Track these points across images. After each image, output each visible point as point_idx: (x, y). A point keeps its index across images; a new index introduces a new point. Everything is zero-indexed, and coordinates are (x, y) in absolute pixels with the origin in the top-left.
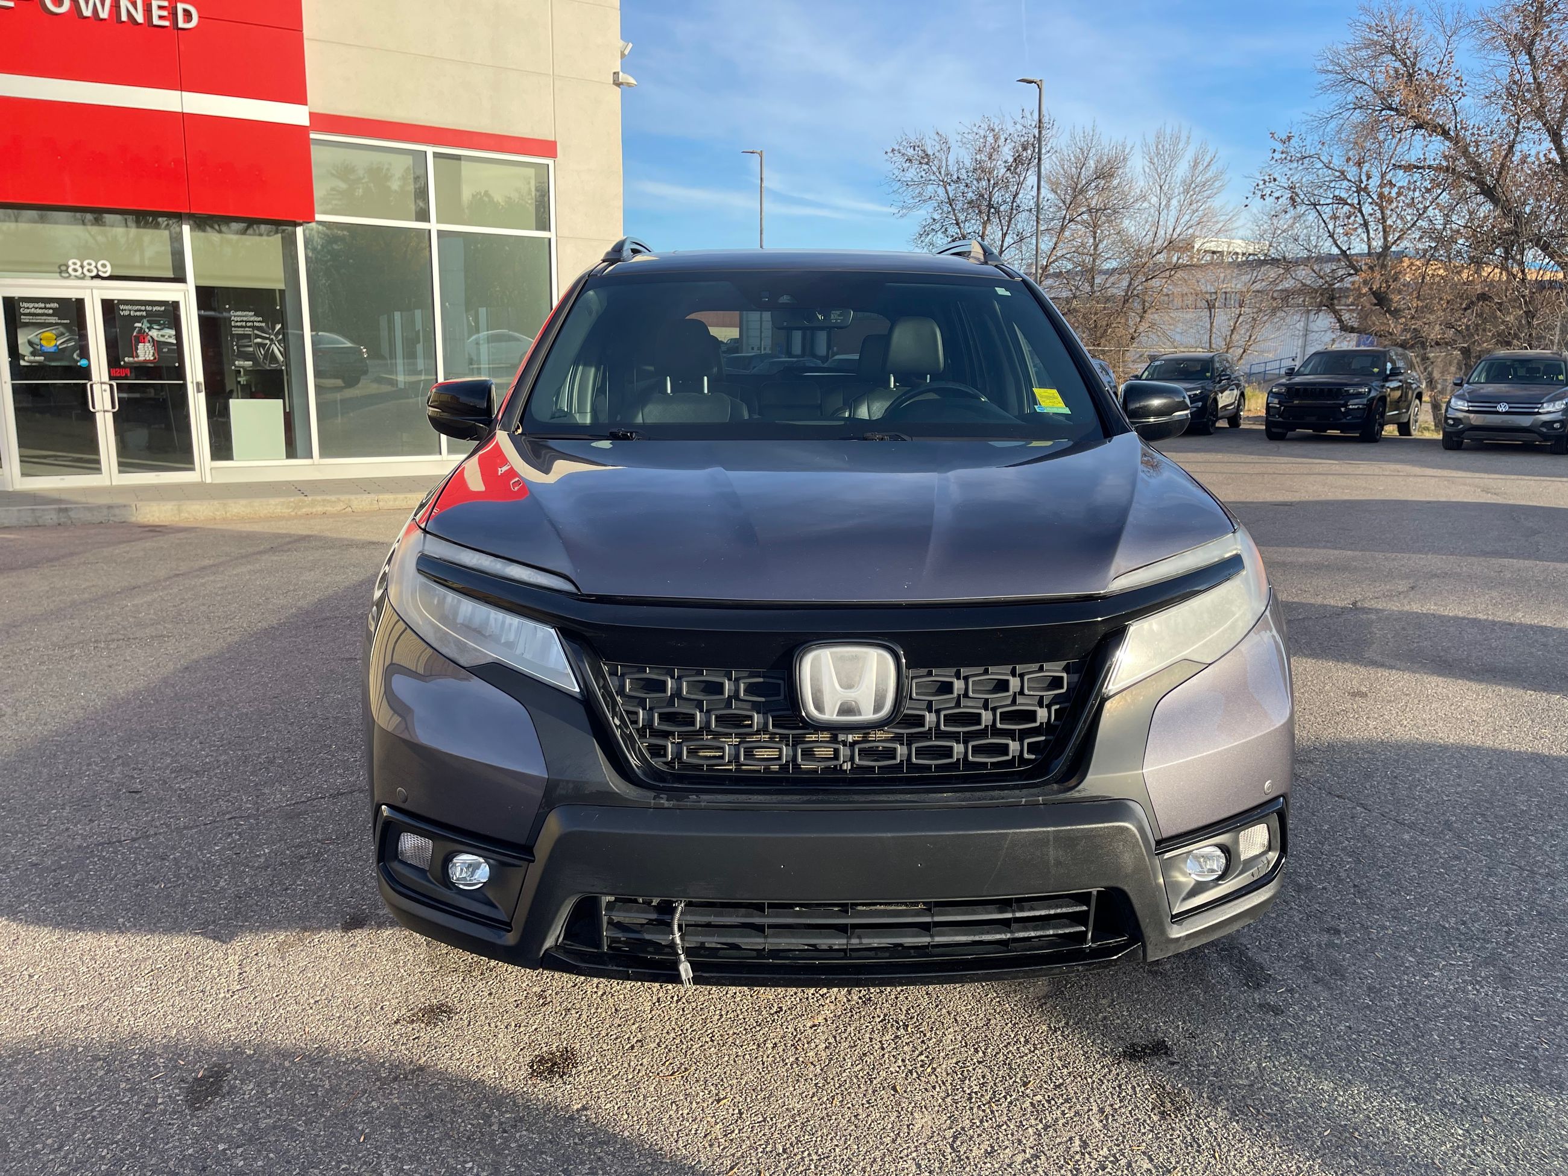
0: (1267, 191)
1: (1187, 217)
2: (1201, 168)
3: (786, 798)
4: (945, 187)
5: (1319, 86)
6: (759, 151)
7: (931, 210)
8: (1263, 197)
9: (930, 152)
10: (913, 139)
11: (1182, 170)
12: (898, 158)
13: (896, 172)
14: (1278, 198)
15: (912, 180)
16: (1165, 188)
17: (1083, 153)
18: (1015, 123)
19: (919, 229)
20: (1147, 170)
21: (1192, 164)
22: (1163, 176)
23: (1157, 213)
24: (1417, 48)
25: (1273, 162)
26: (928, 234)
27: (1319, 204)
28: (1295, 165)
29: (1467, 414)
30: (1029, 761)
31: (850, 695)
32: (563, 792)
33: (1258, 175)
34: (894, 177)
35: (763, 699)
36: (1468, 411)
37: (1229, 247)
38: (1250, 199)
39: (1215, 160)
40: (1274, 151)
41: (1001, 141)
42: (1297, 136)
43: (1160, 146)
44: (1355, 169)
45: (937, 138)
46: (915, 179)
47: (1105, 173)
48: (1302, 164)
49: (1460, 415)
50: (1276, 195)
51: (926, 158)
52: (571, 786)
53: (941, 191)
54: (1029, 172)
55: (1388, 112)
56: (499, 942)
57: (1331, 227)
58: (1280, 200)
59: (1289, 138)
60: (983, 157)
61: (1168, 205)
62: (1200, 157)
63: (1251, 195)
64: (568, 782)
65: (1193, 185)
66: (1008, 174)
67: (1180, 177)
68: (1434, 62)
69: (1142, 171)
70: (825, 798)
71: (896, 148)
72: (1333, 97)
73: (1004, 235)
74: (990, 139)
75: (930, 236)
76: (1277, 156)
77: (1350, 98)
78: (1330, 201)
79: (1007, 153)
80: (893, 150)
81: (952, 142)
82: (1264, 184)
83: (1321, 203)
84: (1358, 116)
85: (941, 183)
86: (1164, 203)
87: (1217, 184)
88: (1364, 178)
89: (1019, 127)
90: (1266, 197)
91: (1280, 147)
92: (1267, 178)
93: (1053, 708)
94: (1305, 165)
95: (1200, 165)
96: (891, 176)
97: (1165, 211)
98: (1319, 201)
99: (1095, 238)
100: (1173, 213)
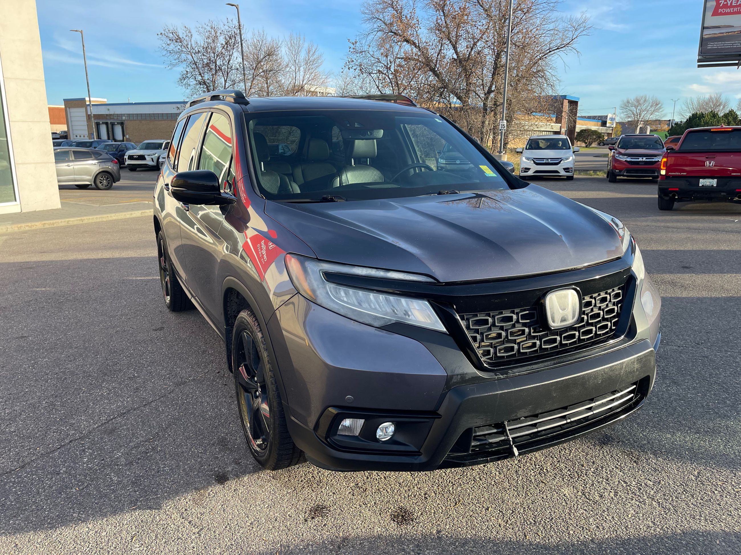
0: (350, 66)
1: (308, 76)
2: (311, 53)
3: (546, 364)
4: (192, 55)
5: (363, 19)
6: (80, 31)
7: (185, 66)
8: (349, 69)
9: (181, 37)
10: (171, 29)
11: (303, 55)
12: (164, 38)
13: (164, 45)
14: (355, 69)
15: (173, 50)
16: (297, 61)
17: (259, 43)
18: (224, 25)
19: (180, 76)
20: (287, 52)
21: (307, 52)
22: (296, 56)
23: (294, 73)
24: (402, 6)
25: (350, 53)
26: (185, 79)
27: (372, 73)
28: (358, 55)
29: (445, 165)
30: (614, 330)
31: (565, 312)
32: (455, 381)
33: (346, 59)
34: (163, 48)
35: (528, 321)
36: (446, 164)
37: (326, 90)
38: (343, 69)
39: (317, 50)
40: (350, 48)
41: (218, 34)
42: (359, 41)
43: (292, 42)
44: (385, 58)
45: (184, 29)
46: (174, 50)
47: (270, 54)
48: (362, 54)
49: (443, 165)
50: (355, 68)
51: (178, 40)
52: (459, 377)
53: (190, 57)
54: (234, 50)
55: (391, 33)
56: (416, 462)
57: (377, 83)
58: (356, 70)
59: (356, 42)
60: (210, 41)
61: (299, 70)
62: (311, 48)
63: (343, 67)
64: (457, 375)
65: (309, 61)
66: (223, 51)
67: (303, 57)
68: (408, 12)
69: (285, 53)
70: (559, 360)
71: (163, 32)
72: (368, 25)
73: (226, 81)
74: (213, 33)
75: (186, 80)
76: (352, 50)
77: (375, 26)
78: (376, 72)
79: (222, 40)
80: (161, 34)
81: (193, 32)
82: (349, 62)
83: (373, 72)
84: (380, 34)
85: (189, 53)
86: (297, 69)
87: (319, 61)
88: (389, 63)
89: (227, 28)
90: (350, 69)
91: (352, 46)
92: (350, 60)
93: (620, 305)
94: (363, 55)
95: (311, 52)
96: (161, 47)
97: (298, 73)
98: (372, 72)
99: (267, 83)
100: (302, 73)
